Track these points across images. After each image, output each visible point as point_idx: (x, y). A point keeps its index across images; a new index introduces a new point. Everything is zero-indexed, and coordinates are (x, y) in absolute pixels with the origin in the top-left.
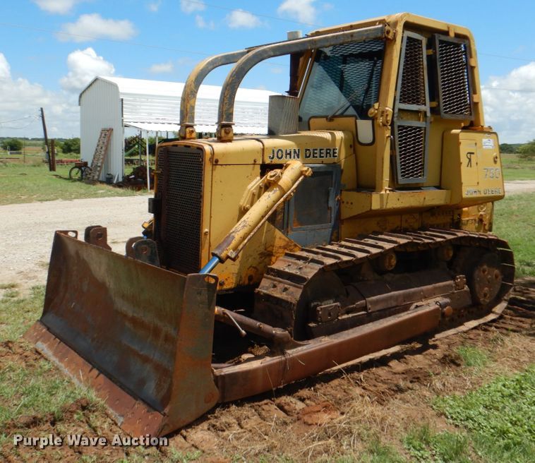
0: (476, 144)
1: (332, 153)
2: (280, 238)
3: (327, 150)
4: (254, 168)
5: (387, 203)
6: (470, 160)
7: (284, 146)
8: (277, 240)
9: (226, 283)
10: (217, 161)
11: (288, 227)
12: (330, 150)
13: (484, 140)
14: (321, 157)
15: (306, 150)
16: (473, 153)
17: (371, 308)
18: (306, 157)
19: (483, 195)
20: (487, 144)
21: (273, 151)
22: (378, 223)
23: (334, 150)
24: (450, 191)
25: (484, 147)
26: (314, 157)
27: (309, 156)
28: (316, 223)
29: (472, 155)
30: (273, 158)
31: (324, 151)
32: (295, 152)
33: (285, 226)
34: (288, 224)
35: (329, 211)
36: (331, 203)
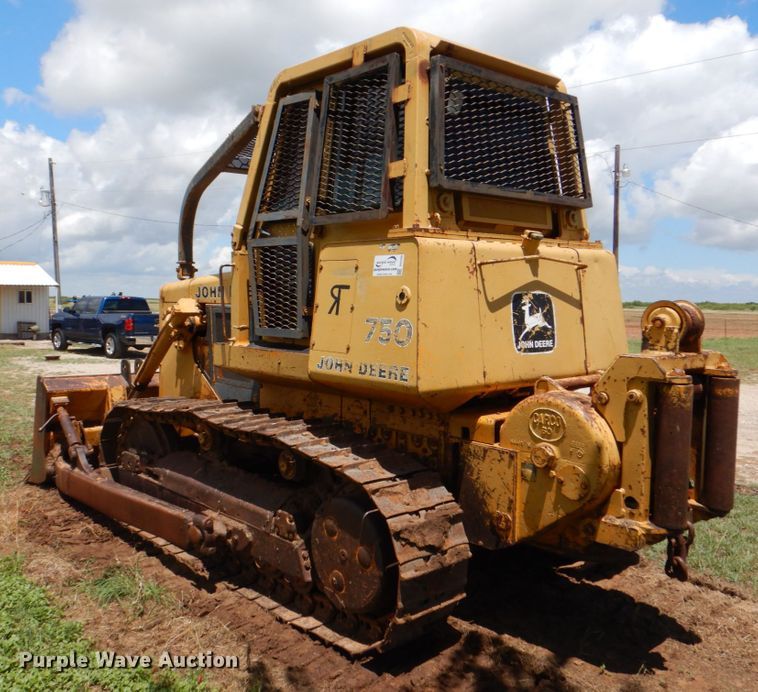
0: (357, 268)
6: (337, 300)
13: (378, 259)
16: (347, 287)
19: (355, 374)
20: (384, 266)
25: (375, 274)
29: (343, 291)
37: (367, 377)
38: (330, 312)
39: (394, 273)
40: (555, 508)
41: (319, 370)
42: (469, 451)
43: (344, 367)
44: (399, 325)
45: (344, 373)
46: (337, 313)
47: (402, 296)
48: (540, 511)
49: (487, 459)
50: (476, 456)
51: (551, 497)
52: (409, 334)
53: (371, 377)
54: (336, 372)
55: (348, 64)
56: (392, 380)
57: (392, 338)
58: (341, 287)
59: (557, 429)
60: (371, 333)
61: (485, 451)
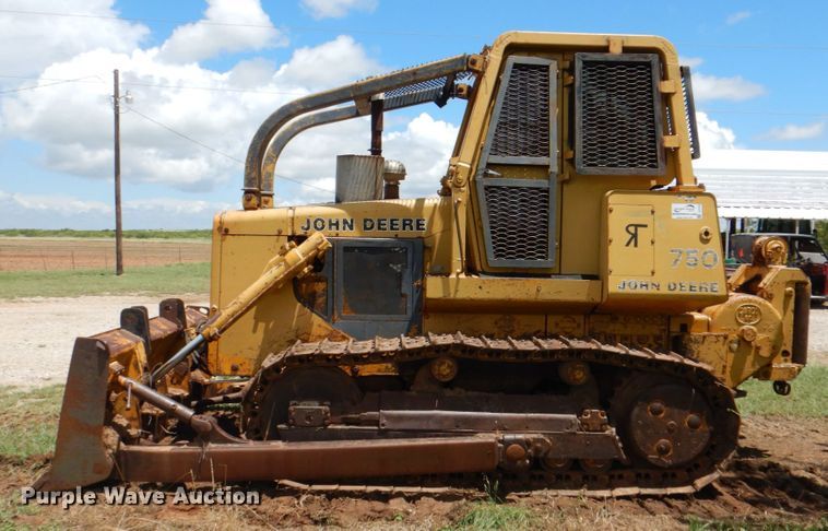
0: (653, 212)
1: (414, 224)
2: (320, 326)
3: (404, 221)
4: (278, 240)
5: (457, 291)
6: (635, 236)
7: (326, 216)
8: (315, 327)
9: (240, 368)
10: (227, 231)
11: (333, 313)
12: (411, 221)
14: (392, 229)
15: (365, 221)
16: (646, 226)
17: (386, 424)
18: (365, 228)
21: (308, 221)
22: (496, 323)
23: (418, 221)
24: (600, 282)
25: (674, 217)
26: (379, 228)
27: (372, 227)
28: (381, 312)
29: (639, 229)
30: (308, 229)
31: (400, 223)
32: (345, 222)
33: (330, 312)
34: (333, 310)
35: (403, 299)
36: (406, 289)
37: (677, 292)
38: (628, 245)
39: (695, 217)
40: (753, 365)
41: (621, 291)
42: (690, 340)
43: (650, 287)
44: (705, 253)
45: (652, 291)
46: (636, 245)
47: (707, 233)
48: (742, 369)
49: (706, 343)
50: (696, 342)
51: (750, 358)
52: (715, 260)
53: (681, 292)
54: (640, 291)
55: (605, 49)
56: (704, 292)
57: (700, 263)
58: (636, 226)
59: (756, 316)
60: (677, 260)
61: (704, 337)
